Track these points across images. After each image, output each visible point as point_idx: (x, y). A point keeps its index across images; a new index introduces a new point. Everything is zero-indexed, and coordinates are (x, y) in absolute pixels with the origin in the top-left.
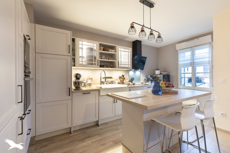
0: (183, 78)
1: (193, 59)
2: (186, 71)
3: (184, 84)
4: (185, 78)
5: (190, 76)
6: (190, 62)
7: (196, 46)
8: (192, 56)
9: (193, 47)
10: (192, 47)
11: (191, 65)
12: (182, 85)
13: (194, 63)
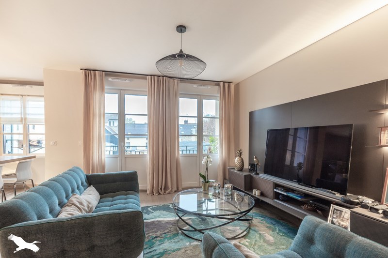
0: (9, 142)
1: (25, 114)
2: (15, 131)
3: (10, 151)
4: (11, 140)
5: (21, 138)
6: (19, 116)
7: (28, 96)
8: (23, 108)
9: (25, 95)
10: (22, 95)
11: (21, 121)
12: (7, 153)
13: (25, 119)
